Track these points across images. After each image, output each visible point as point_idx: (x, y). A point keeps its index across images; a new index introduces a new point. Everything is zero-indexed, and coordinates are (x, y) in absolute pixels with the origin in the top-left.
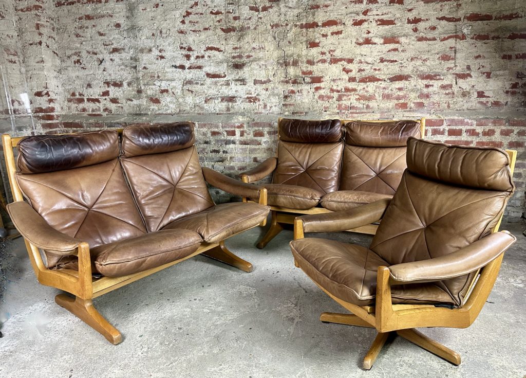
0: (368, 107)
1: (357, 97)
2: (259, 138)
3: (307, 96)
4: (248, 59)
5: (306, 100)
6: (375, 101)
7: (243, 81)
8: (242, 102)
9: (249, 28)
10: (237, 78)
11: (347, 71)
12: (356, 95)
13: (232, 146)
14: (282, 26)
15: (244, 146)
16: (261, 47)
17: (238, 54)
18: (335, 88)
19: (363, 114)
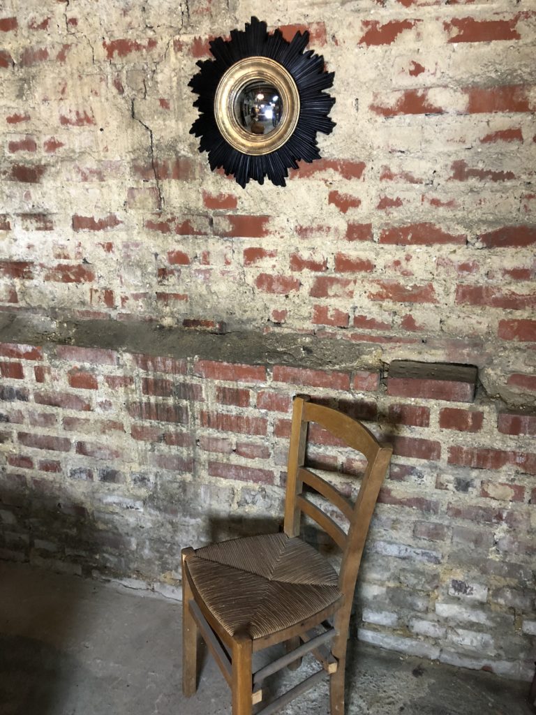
0: (409, 323)
1: (375, 289)
2: (84, 393)
3: (223, 273)
4: (53, 154)
5: (222, 287)
6: (432, 305)
7: (42, 219)
8: (47, 278)
9: (43, 54)
10: (27, 208)
11: (344, 203)
12: (372, 281)
13: (17, 405)
14: (138, 47)
15: (49, 410)
16: (82, 116)
17: (24, 137)
18: (305, 255)
19: (392, 344)
